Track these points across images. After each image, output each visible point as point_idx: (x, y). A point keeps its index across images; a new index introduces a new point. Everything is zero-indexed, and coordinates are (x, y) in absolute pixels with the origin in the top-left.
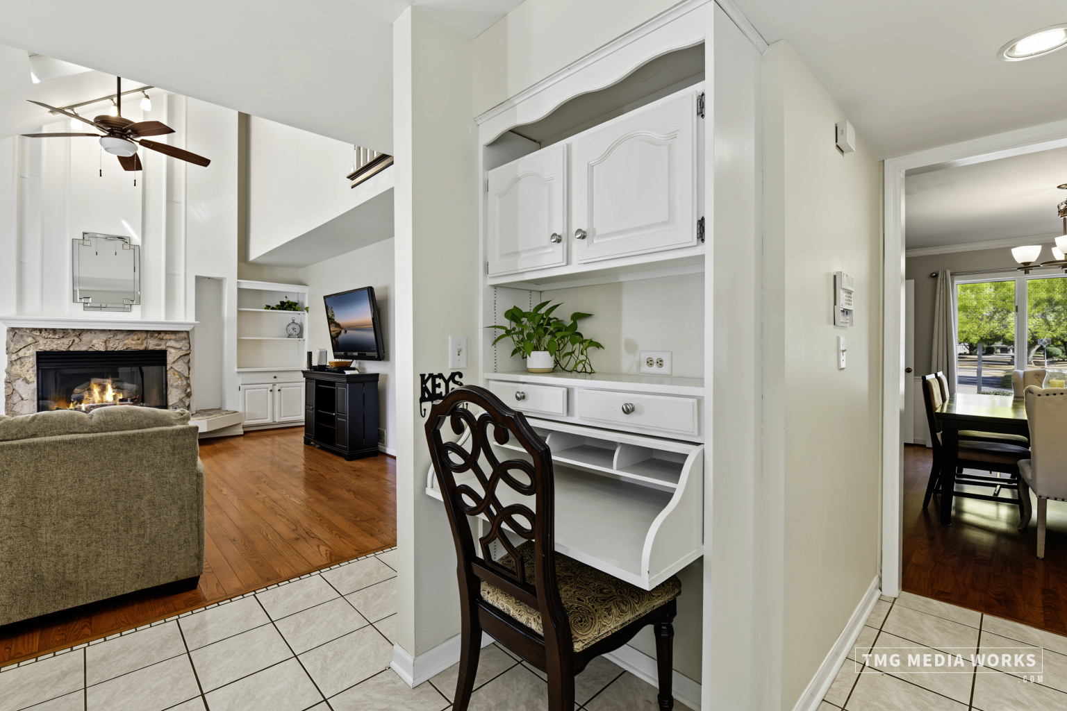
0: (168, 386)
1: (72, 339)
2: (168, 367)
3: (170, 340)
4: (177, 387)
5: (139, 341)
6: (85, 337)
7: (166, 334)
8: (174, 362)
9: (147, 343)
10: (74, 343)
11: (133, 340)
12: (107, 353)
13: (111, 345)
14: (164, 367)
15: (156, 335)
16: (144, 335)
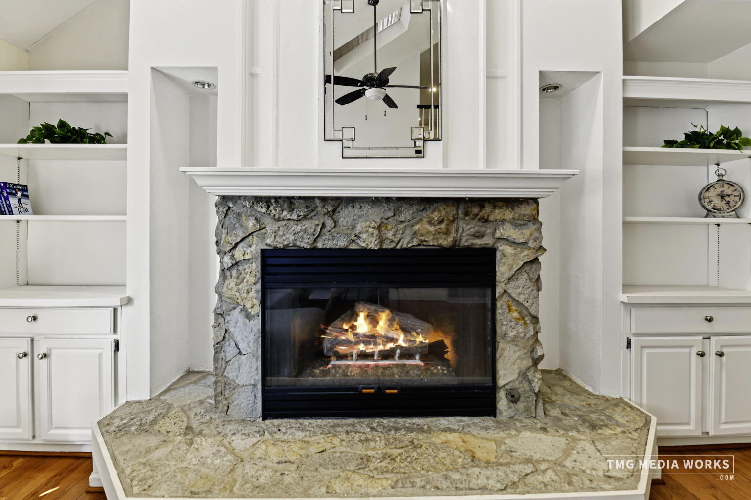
0: (498, 338)
1: (322, 221)
2: (499, 290)
3: (503, 221)
4: (514, 340)
5: (443, 226)
6: (346, 216)
7: (495, 207)
8: (510, 279)
9: (457, 231)
10: (325, 231)
11: (430, 223)
12: (382, 252)
13: (390, 235)
14: (489, 291)
15: (475, 210)
16: (451, 211)
